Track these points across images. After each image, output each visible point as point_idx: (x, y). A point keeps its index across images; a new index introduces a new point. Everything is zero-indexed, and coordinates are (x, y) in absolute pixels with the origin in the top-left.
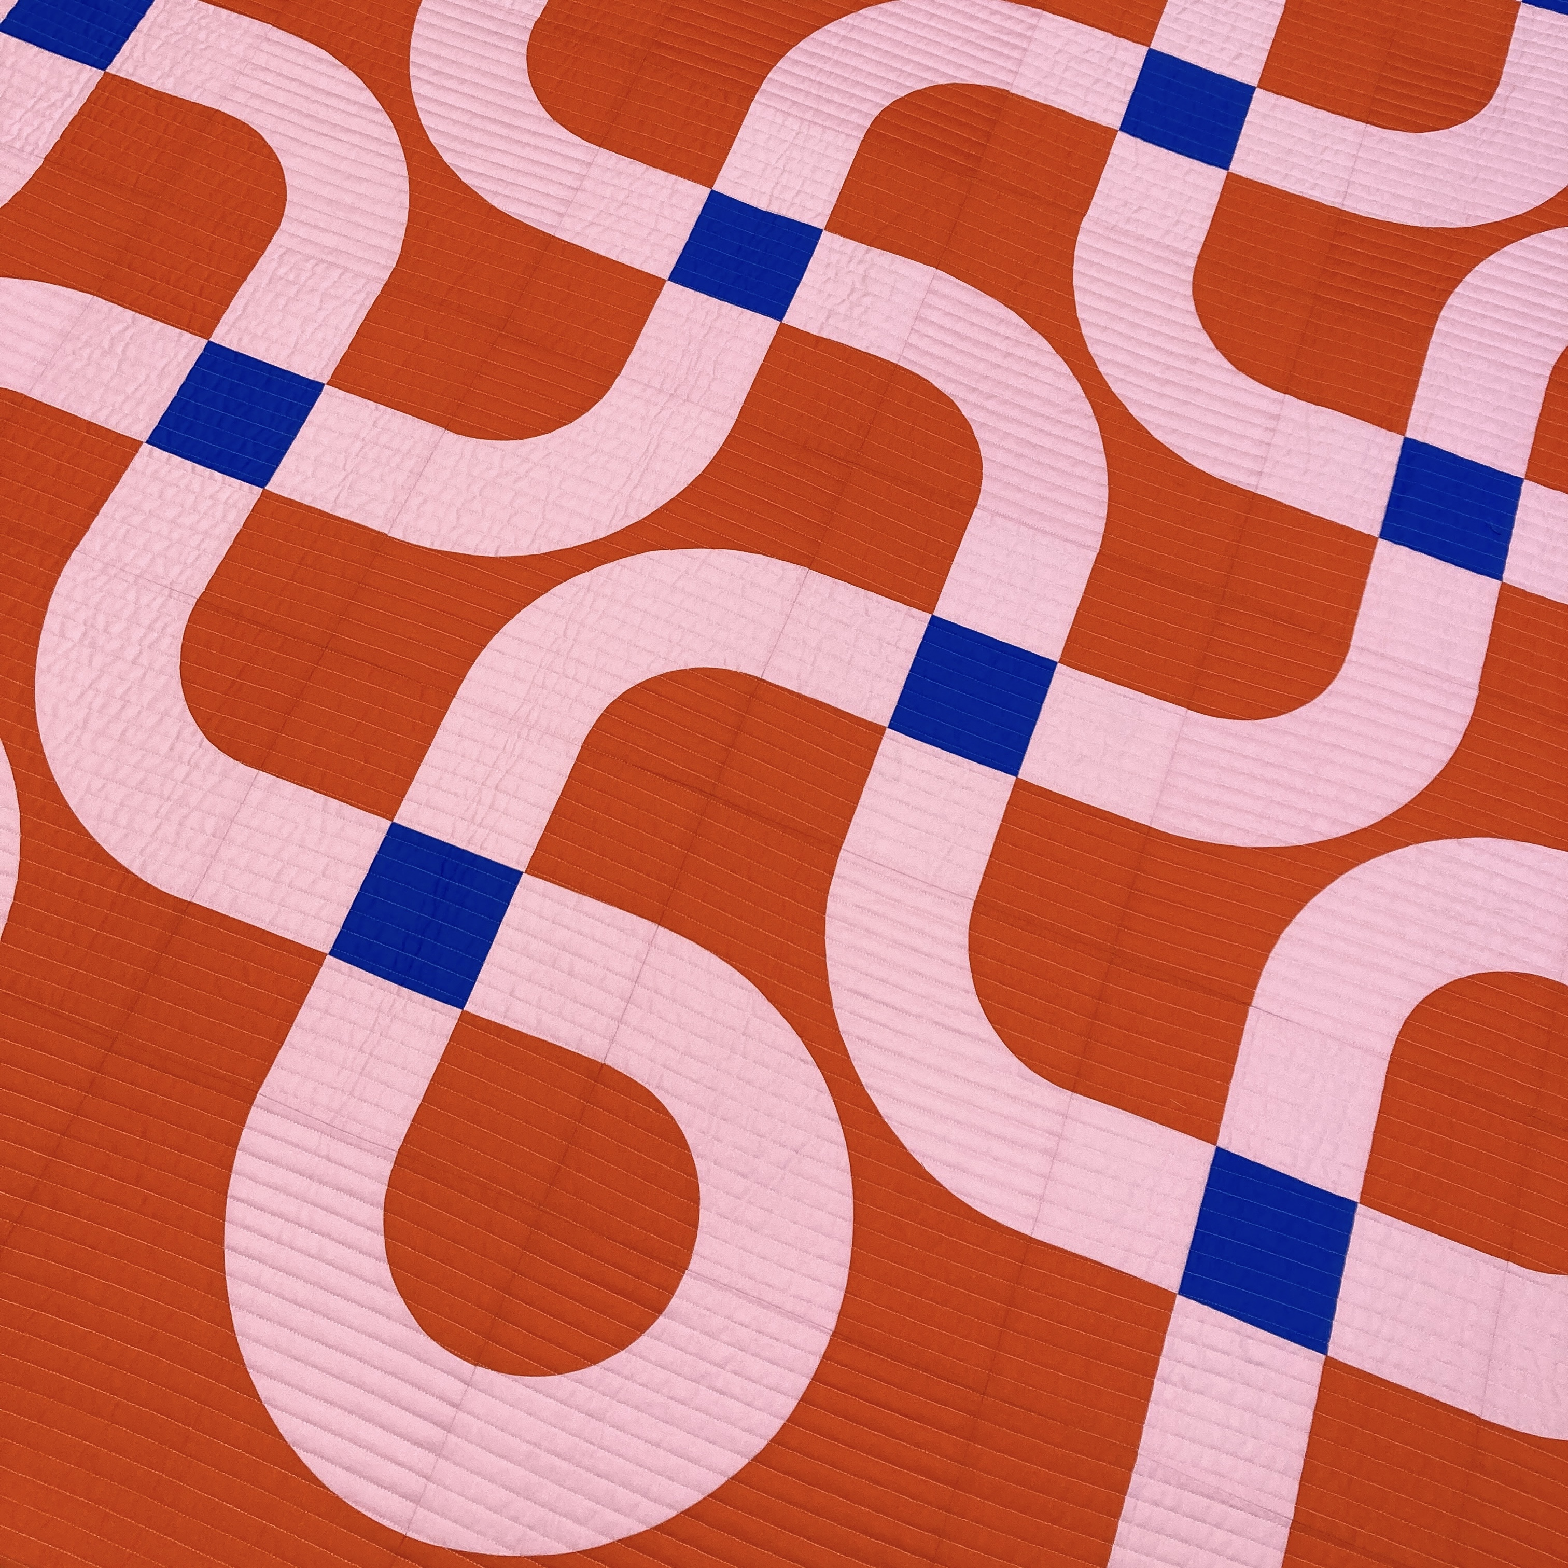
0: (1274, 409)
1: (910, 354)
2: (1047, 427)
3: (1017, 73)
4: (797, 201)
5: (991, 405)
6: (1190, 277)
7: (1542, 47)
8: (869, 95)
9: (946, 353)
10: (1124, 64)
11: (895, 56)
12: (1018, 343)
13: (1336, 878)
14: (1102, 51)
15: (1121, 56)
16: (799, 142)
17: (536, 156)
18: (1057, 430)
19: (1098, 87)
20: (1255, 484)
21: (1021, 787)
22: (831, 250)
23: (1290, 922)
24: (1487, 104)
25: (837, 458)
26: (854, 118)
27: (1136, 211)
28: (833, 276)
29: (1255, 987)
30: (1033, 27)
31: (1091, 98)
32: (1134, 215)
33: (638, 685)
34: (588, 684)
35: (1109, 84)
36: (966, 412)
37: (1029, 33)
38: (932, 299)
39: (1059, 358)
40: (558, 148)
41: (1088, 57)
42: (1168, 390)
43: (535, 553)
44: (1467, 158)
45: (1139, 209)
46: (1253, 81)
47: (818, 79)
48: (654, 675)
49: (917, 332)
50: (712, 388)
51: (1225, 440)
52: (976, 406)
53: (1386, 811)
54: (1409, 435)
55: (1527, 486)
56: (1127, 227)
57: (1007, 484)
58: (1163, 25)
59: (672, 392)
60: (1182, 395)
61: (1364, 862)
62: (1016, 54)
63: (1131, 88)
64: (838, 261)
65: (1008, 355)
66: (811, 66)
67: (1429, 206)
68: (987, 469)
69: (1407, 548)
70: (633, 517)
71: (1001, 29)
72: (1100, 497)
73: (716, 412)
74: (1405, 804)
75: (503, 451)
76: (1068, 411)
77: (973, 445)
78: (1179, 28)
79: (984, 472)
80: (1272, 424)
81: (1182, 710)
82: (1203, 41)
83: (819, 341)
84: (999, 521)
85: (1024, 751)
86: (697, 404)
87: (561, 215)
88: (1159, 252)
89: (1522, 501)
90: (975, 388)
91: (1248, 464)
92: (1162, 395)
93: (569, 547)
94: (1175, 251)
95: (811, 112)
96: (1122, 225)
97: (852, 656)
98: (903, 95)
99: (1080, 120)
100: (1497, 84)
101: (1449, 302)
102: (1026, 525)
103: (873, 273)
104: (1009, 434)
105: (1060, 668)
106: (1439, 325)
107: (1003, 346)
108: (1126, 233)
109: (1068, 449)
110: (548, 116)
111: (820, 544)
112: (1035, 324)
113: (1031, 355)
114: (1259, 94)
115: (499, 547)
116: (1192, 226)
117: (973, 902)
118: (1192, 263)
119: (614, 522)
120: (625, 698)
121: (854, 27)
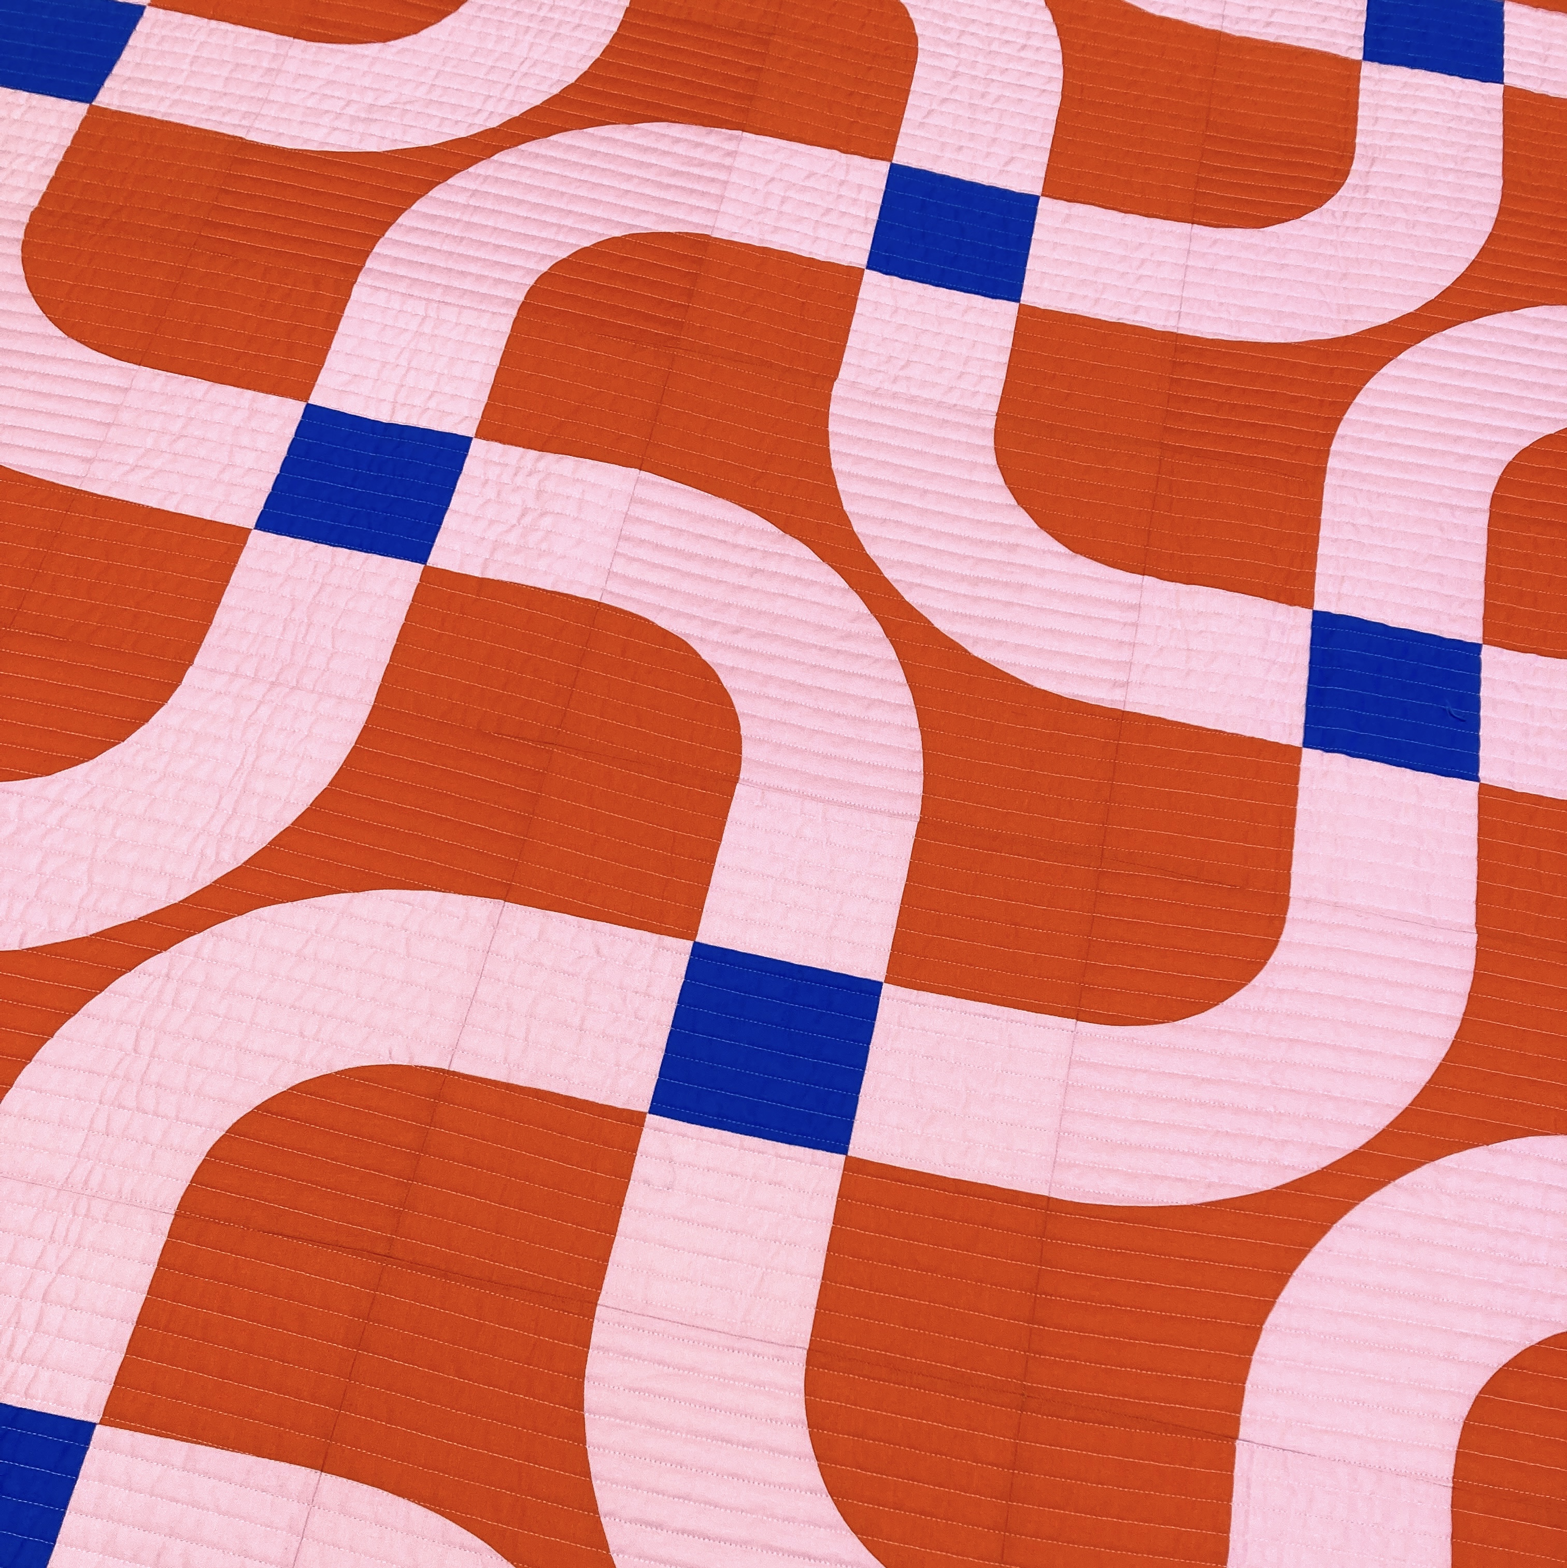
0: (1132, 597)
1: (614, 586)
2: (824, 661)
3: (717, 211)
4: (432, 404)
5: (740, 640)
6: (990, 442)
7: (1399, 110)
8: (517, 261)
9: (665, 579)
10: (860, 187)
11: (547, 208)
12: (766, 554)
13: (1329, 1228)
14: (829, 174)
15: (855, 177)
16: (427, 329)
17: (45, 387)
18: (838, 664)
19: (831, 219)
20: (1122, 699)
21: (854, 1168)
22: (487, 462)
23: (1273, 1304)
24: (1343, 183)
25: (528, 740)
26: (501, 292)
27: (903, 368)
28: (493, 496)
29: (1239, 1412)
30: (731, 154)
31: (822, 233)
32: (901, 373)
33: (257, 1108)
34: (177, 1118)
35: (844, 214)
36: (706, 654)
37: (728, 161)
38: (638, 511)
39: (826, 567)
40: (76, 373)
41: (810, 183)
42: (983, 591)
43: (81, 936)
44: (1330, 251)
45: (909, 363)
46: (1036, 189)
47: (445, 248)
48: (282, 1089)
49: (624, 555)
50: (331, 666)
51: (1070, 647)
52: (718, 645)
53: (1381, 1120)
54: (1318, 607)
55: (1489, 654)
56: (895, 388)
57: (778, 746)
58: (907, 134)
59: (273, 679)
60: (1003, 595)
61: (1362, 1200)
62: (714, 190)
63: (874, 215)
64: (499, 476)
65: (755, 571)
66: (433, 233)
67: (1292, 315)
68: (746, 728)
69: (1343, 756)
70: (228, 864)
71: (690, 161)
72: (911, 746)
73: (341, 699)
74: (1404, 1107)
75: (21, 794)
76: (848, 636)
77: (723, 697)
78: (927, 135)
79: (743, 732)
80: (1131, 617)
81: (1070, 1023)
82: (960, 148)
83: (483, 583)
84: (774, 798)
85: (852, 1115)
86: (313, 691)
87: (89, 461)
88: (941, 415)
89: (1484, 674)
90: (715, 622)
91: (1107, 673)
92: (976, 599)
93: (133, 919)
94: (965, 411)
95: (439, 290)
96: (887, 386)
97: (583, 1019)
98: (565, 256)
99: (811, 261)
100: (1352, 158)
101: (1340, 431)
102: (813, 798)
103: (550, 486)
104: (771, 677)
105: (888, 990)
106: (1332, 463)
107: (747, 561)
108: (895, 396)
109: (856, 687)
110: (60, 333)
111: (517, 864)
112: (787, 526)
113: (787, 568)
114: (1045, 204)
115: (24, 935)
116: (982, 377)
117: (805, 1352)
118: (990, 424)
119: (200, 874)
120: (236, 1130)
121: (486, 178)
